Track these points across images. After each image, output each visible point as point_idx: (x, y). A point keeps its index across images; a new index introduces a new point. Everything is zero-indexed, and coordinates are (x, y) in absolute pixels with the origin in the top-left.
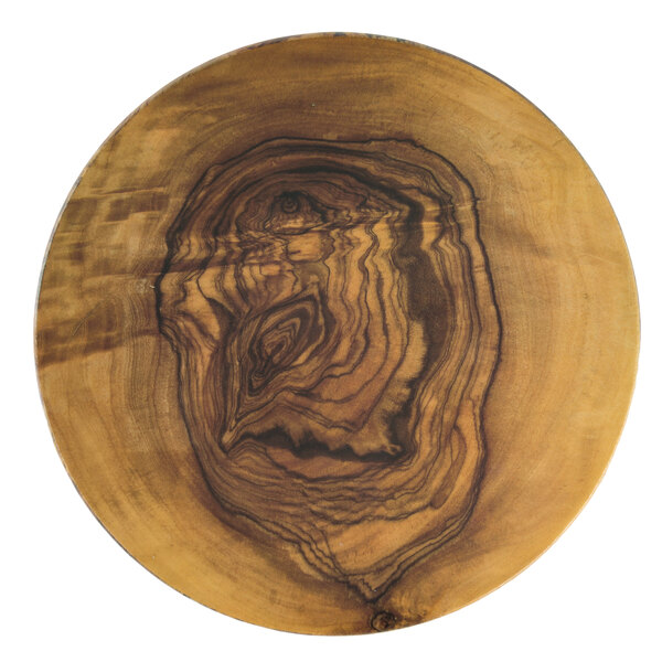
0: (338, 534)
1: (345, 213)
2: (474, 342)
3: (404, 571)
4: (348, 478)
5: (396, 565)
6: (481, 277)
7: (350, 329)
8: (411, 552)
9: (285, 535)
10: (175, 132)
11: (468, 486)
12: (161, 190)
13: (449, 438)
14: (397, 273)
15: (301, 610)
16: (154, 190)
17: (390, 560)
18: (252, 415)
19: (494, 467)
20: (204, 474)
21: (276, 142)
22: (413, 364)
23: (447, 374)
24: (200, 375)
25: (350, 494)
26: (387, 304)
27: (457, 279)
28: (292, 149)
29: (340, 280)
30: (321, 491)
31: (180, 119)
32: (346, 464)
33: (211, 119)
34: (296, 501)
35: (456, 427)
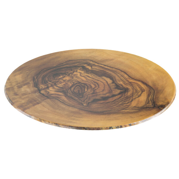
0: (131, 104)
1: (69, 72)
2: (117, 73)
3: (153, 100)
4: (120, 98)
5: (150, 101)
6: (106, 67)
7: (90, 83)
8: (150, 98)
9: (119, 110)
10: (21, 75)
11: (145, 86)
12: (26, 82)
13: (131, 84)
14: (90, 74)
15: (141, 116)
16: (25, 82)
17: (148, 101)
18: (86, 100)
19: (146, 82)
20: (87, 111)
21: (44, 70)
22: (109, 81)
23: (118, 79)
24: (66, 100)
25: (124, 99)
26: (93, 78)
27: (102, 69)
28: (49, 70)
29: (80, 79)
30: (117, 102)
31: (21, 73)
32: (116, 97)
33: (27, 71)
34: (114, 105)
35: (130, 82)
